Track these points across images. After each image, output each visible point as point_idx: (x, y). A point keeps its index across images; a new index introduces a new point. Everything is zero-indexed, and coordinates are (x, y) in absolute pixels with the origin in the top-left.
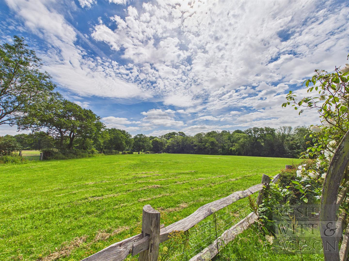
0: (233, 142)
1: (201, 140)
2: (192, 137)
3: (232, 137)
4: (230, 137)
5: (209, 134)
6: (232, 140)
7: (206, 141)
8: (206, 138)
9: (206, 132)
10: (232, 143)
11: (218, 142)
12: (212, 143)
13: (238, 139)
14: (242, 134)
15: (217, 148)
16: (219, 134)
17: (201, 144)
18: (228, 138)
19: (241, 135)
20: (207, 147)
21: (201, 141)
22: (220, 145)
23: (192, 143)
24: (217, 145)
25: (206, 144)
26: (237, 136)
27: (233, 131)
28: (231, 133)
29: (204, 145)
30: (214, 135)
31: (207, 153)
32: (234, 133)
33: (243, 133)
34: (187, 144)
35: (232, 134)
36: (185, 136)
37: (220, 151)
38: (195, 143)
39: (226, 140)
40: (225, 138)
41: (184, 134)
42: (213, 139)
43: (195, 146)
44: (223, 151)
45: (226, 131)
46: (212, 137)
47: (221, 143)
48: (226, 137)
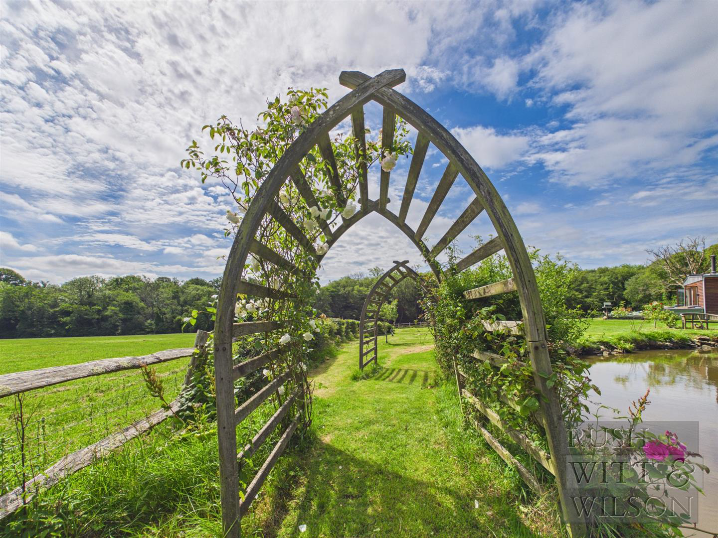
0: (185, 303)
1: (90, 296)
2: (54, 287)
3: (183, 292)
4: (177, 292)
5: (118, 283)
6: (182, 299)
7: (107, 301)
8: (107, 292)
9: (107, 277)
10: (182, 306)
11: (147, 304)
12: (128, 306)
13: (197, 297)
14: (205, 288)
15: (140, 318)
16: (148, 284)
17: (87, 307)
18: (171, 294)
19: (203, 290)
20: (111, 317)
21: (89, 300)
22: (150, 310)
23: (55, 305)
24: (141, 311)
25: (105, 308)
26: (194, 292)
27: (187, 279)
28: (181, 284)
29: (99, 312)
30: (135, 284)
31: (111, 331)
32: (187, 283)
33: (208, 285)
34: (30, 308)
35: (184, 287)
36: (22, 281)
37: (151, 324)
38: (63, 305)
39: (168, 299)
40: (165, 295)
41: (17, 277)
42: (131, 296)
43: (66, 313)
44: (157, 324)
45: (169, 280)
46: (127, 290)
47: (153, 306)
48: (166, 293)
